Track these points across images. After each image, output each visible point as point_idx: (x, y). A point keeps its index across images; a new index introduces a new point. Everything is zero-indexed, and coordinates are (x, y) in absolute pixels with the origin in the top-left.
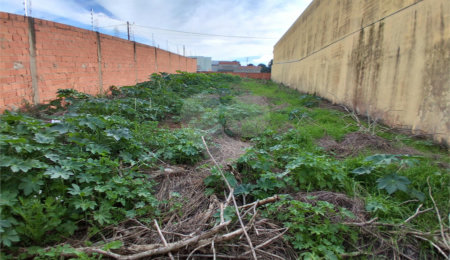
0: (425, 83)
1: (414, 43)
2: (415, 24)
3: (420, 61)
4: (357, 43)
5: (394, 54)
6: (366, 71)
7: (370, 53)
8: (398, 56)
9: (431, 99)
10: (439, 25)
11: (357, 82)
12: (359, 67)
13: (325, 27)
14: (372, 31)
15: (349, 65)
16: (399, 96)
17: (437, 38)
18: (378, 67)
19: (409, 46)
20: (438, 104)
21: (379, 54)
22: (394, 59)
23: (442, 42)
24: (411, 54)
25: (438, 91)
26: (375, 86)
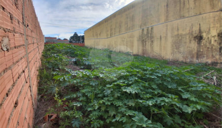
0: (173, 46)
1: (167, 34)
2: (167, 29)
3: (170, 40)
4: (141, 33)
5: (159, 38)
6: (147, 43)
7: (148, 37)
8: (161, 38)
9: (176, 50)
10: (177, 29)
11: (143, 46)
12: (143, 41)
13: (120, 26)
14: (148, 30)
15: (138, 41)
16: (163, 50)
17: (176, 33)
18: (152, 41)
19: (165, 35)
20: (179, 51)
21: (152, 37)
22: (159, 39)
23: (178, 34)
24: (166, 38)
25: (178, 48)
26: (152, 48)
